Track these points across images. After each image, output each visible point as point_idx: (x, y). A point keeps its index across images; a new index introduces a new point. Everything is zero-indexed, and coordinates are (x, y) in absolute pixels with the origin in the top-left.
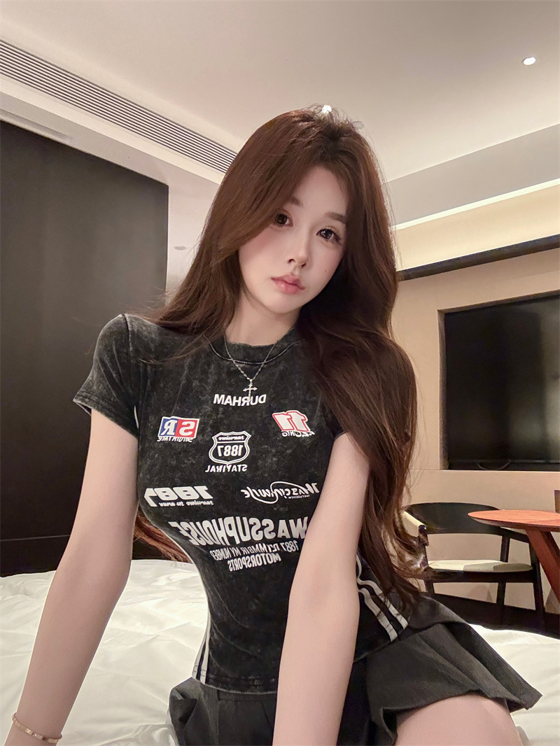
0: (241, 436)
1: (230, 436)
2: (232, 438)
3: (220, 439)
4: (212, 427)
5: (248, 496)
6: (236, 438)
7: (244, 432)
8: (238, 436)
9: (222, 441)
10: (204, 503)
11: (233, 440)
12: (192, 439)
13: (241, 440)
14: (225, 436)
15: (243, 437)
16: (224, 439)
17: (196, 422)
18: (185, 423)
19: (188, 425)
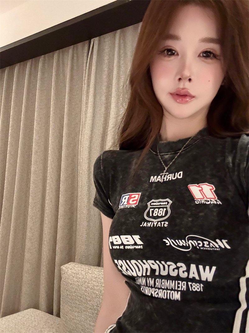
0: (165, 202)
1: (158, 202)
2: (159, 204)
3: (152, 204)
4: (148, 197)
5: (168, 244)
6: (162, 203)
7: (168, 200)
8: (163, 202)
9: (153, 205)
10: (137, 247)
11: (160, 205)
12: (135, 205)
13: (165, 205)
14: (156, 202)
15: (166, 203)
16: (154, 204)
17: (139, 195)
18: (133, 196)
19: (135, 197)
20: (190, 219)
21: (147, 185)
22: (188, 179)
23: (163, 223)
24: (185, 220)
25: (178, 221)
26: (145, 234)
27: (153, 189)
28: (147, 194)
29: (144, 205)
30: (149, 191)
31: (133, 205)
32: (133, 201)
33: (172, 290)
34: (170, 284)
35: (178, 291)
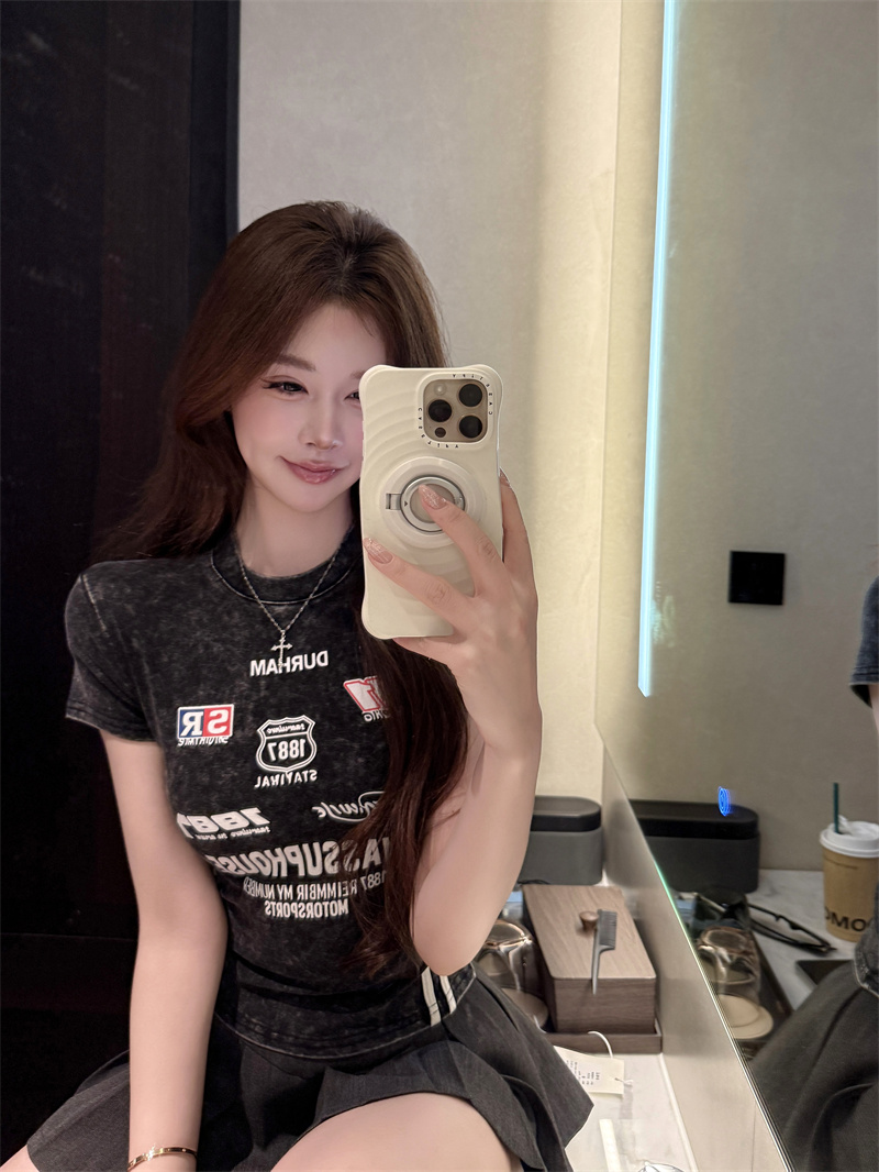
0: (300, 723)
1: (284, 725)
2: (286, 729)
3: (269, 731)
4: (255, 714)
5: (324, 815)
6: (293, 728)
7: (303, 718)
8: (295, 724)
9: (272, 735)
10: (257, 831)
11: (289, 732)
12: (227, 737)
13: (300, 731)
14: (277, 726)
15: (302, 725)
16: (275, 730)
17: (229, 709)
18: (213, 714)
19: (219, 716)
20: (360, 760)
21: (246, 685)
22: (342, 668)
23: (305, 773)
24: (352, 762)
25: (337, 766)
26: (270, 802)
27: (262, 694)
28: (251, 706)
29: (251, 735)
30: (255, 698)
31: (221, 737)
32: (217, 726)
33: (331, 899)
34: (327, 890)
35: (343, 899)
